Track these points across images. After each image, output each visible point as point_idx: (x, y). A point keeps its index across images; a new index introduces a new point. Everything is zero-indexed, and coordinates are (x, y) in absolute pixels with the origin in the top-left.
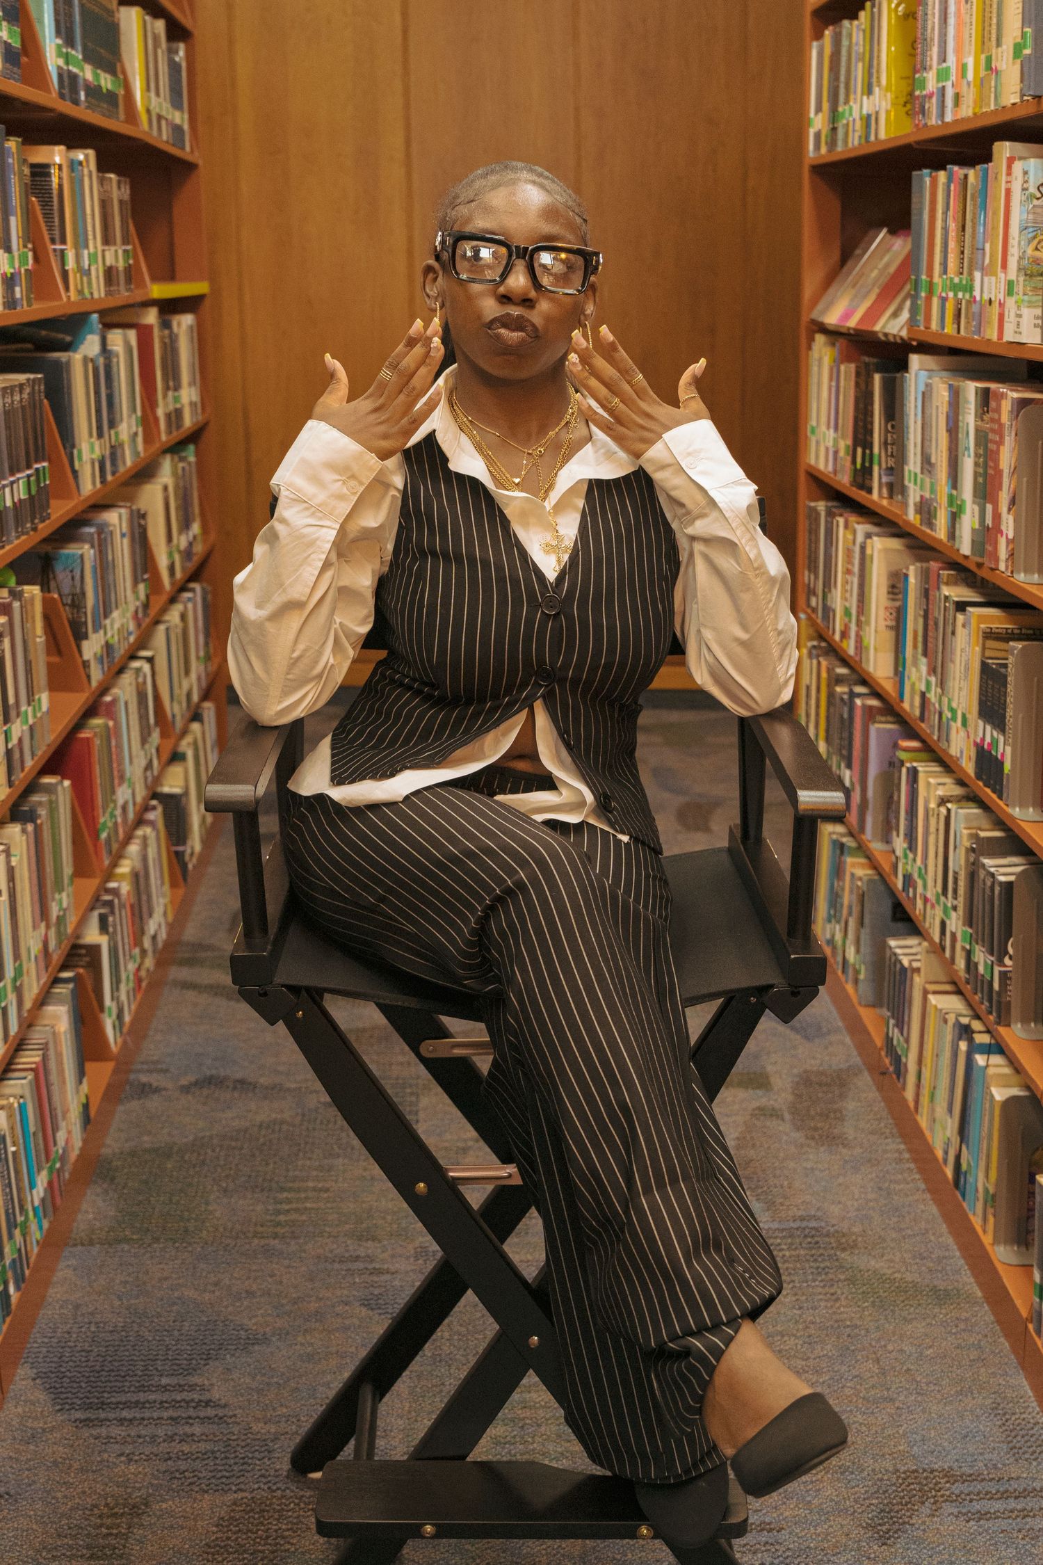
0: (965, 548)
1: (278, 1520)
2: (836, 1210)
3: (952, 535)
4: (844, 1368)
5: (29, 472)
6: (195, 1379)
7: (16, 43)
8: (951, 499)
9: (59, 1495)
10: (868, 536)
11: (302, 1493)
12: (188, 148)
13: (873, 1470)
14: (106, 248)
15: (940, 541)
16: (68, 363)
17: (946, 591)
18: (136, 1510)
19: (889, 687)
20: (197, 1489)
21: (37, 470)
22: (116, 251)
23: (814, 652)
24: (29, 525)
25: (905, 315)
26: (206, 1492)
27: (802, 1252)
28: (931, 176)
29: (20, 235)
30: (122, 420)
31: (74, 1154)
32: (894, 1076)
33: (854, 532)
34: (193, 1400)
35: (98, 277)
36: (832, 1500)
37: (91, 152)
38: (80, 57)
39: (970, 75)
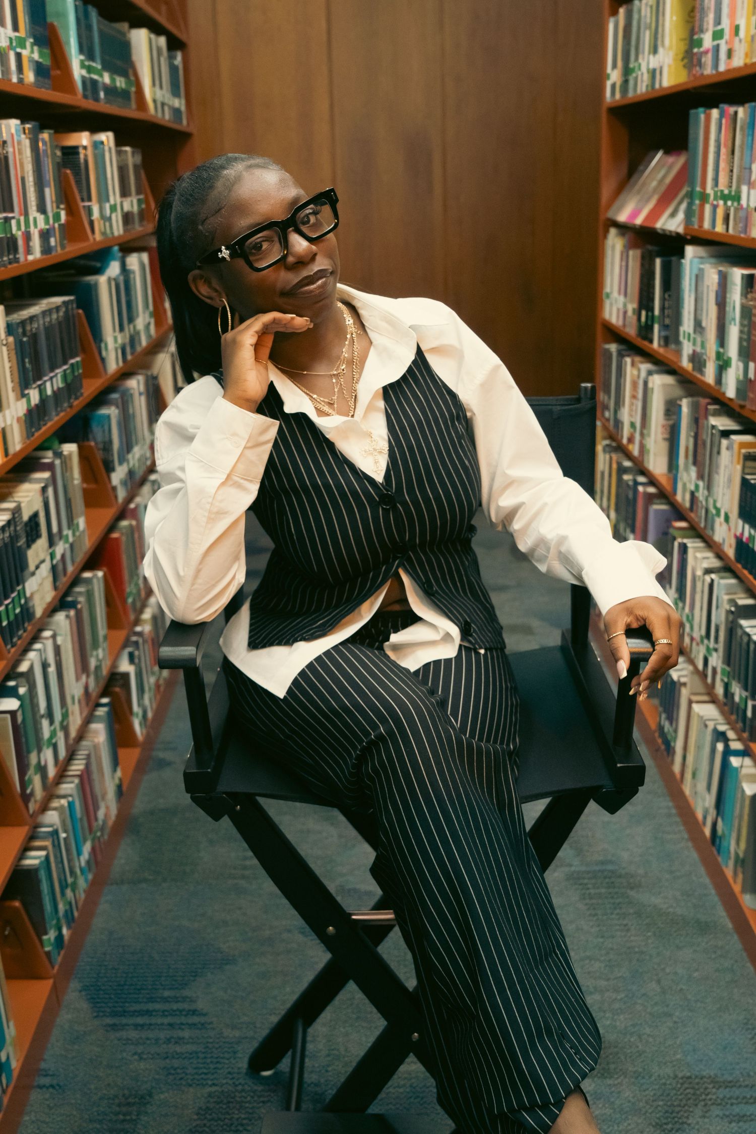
0: (731, 392)
1: (239, 1110)
2: (625, 855)
3: (719, 380)
4: (634, 988)
5: (65, 367)
6: (186, 993)
7: (47, 62)
8: (719, 356)
9: (92, 1087)
10: (650, 373)
11: (256, 1088)
12: (185, 122)
13: (659, 1076)
14: (124, 199)
15: (708, 385)
16: (96, 285)
17: (713, 421)
18: (143, 1099)
19: (664, 481)
20: (184, 1083)
21: (72, 365)
22: (132, 202)
23: (607, 449)
24: (66, 405)
25: (681, 216)
26: (190, 1085)
27: (603, 891)
28: (705, 112)
29: (54, 198)
30: (138, 316)
31: (110, 823)
32: (665, 753)
33: (639, 370)
34: (184, 1010)
35: (117, 221)
36: (629, 1101)
37: (110, 135)
38: (99, 67)
39: (742, 33)
